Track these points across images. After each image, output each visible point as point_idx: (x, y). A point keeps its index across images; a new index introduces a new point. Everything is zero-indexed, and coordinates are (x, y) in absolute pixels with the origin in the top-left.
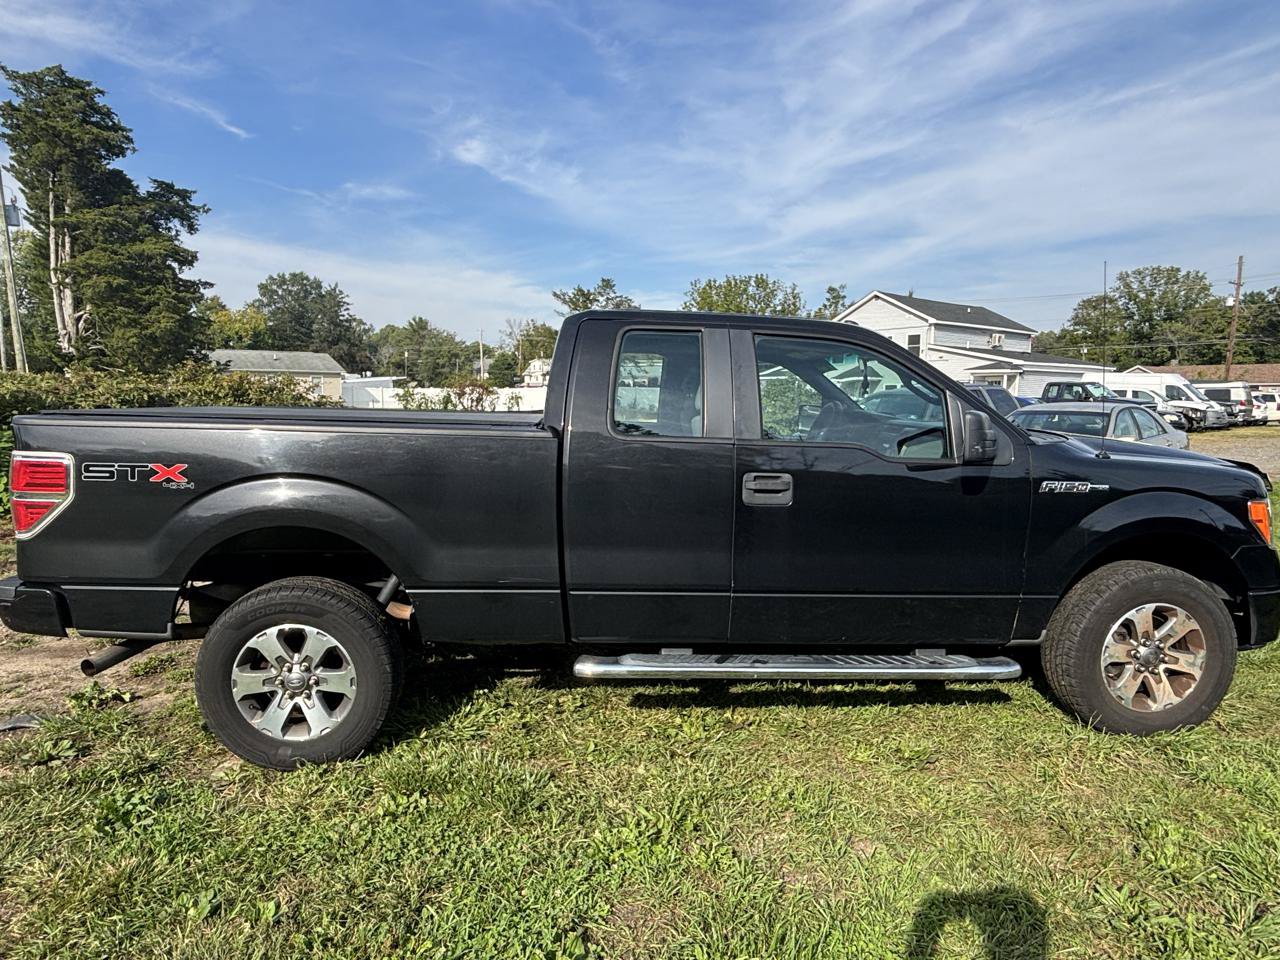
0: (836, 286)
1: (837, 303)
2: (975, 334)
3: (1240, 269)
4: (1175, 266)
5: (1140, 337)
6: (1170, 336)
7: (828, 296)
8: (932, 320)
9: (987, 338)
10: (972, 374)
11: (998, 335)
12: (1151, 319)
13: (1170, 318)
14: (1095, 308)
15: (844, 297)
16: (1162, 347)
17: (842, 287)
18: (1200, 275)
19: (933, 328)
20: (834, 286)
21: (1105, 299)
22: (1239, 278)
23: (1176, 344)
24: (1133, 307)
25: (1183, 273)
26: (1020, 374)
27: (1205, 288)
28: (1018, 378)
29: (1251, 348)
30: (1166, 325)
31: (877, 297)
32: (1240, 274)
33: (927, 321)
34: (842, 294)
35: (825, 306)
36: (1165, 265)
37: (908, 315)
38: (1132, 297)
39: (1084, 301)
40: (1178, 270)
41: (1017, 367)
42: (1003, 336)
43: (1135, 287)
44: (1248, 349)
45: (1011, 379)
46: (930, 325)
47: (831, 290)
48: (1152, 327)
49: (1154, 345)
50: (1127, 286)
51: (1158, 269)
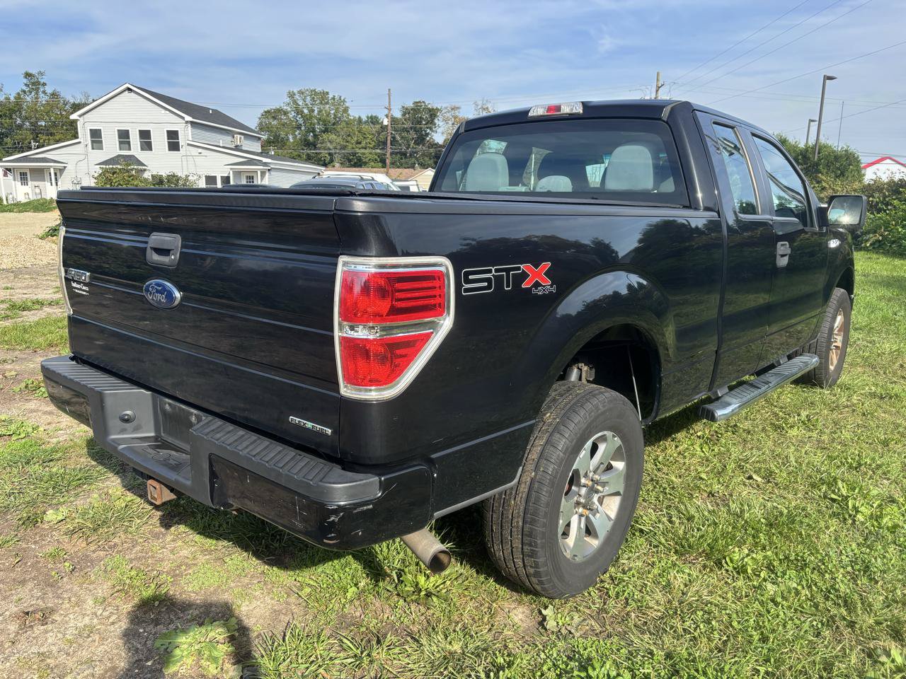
0: (33, 72)
1: (37, 90)
2: (221, 133)
3: (389, 99)
4: (325, 91)
5: (308, 144)
6: (329, 145)
7: (25, 81)
8: (188, 118)
9: (229, 138)
10: (231, 169)
11: (239, 136)
12: (314, 131)
13: (326, 131)
14: (274, 118)
15: (44, 84)
16: (324, 153)
17: (41, 73)
18: (342, 98)
19: (189, 125)
20: (30, 71)
21: (279, 111)
22: (390, 104)
23: (333, 151)
24: (301, 121)
25: (331, 96)
26: (269, 170)
27: (346, 110)
28: (267, 174)
29: (379, 157)
30: (325, 136)
31: (129, 89)
32: (390, 102)
33: (183, 118)
34: (42, 81)
35: (24, 92)
36: (319, 89)
37: (163, 111)
38: (299, 112)
39: (265, 112)
40: (327, 93)
41: (265, 164)
42: (243, 137)
43: (300, 103)
44: (377, 157)
45: (263, 174)
46: (187, 122)
47: (28, 75)
48: (315, 136)
49: (318, 151)
50: (295, 102)
51: (315, 90)
